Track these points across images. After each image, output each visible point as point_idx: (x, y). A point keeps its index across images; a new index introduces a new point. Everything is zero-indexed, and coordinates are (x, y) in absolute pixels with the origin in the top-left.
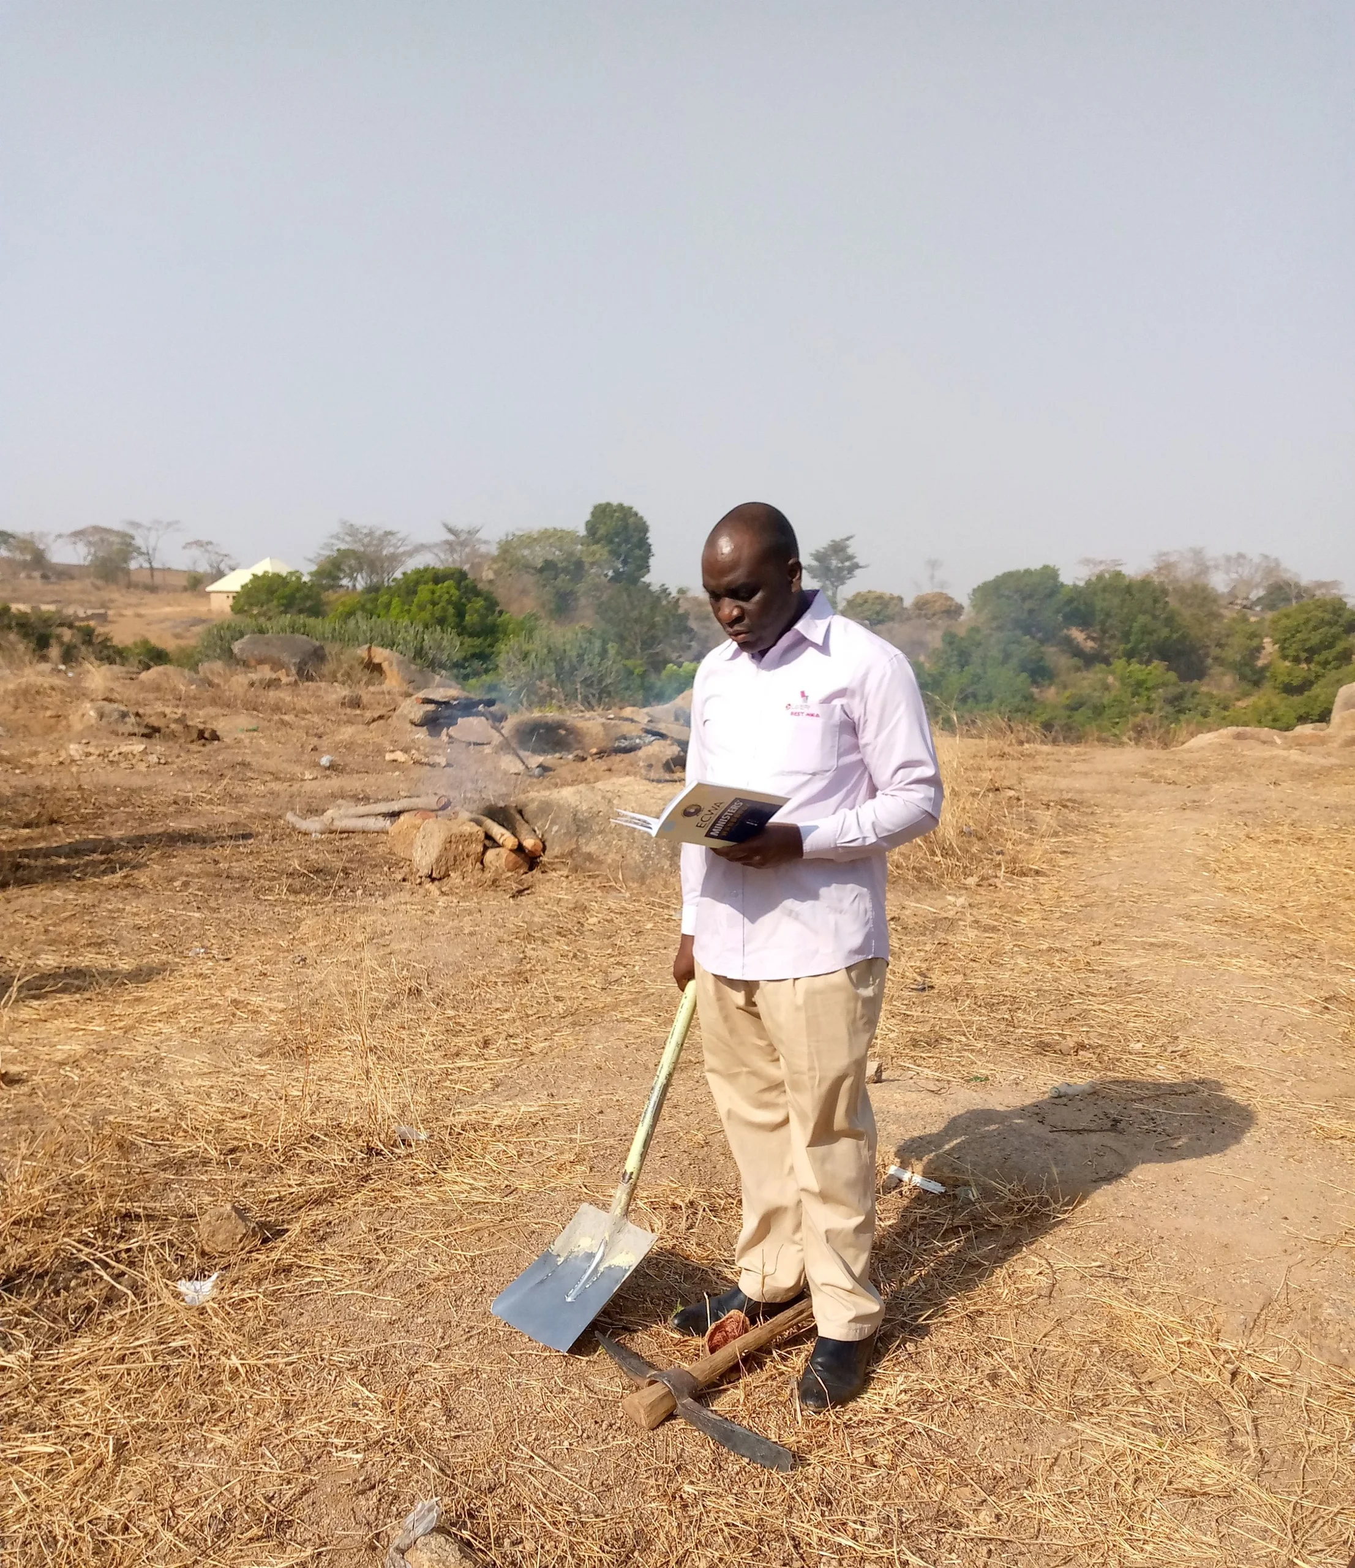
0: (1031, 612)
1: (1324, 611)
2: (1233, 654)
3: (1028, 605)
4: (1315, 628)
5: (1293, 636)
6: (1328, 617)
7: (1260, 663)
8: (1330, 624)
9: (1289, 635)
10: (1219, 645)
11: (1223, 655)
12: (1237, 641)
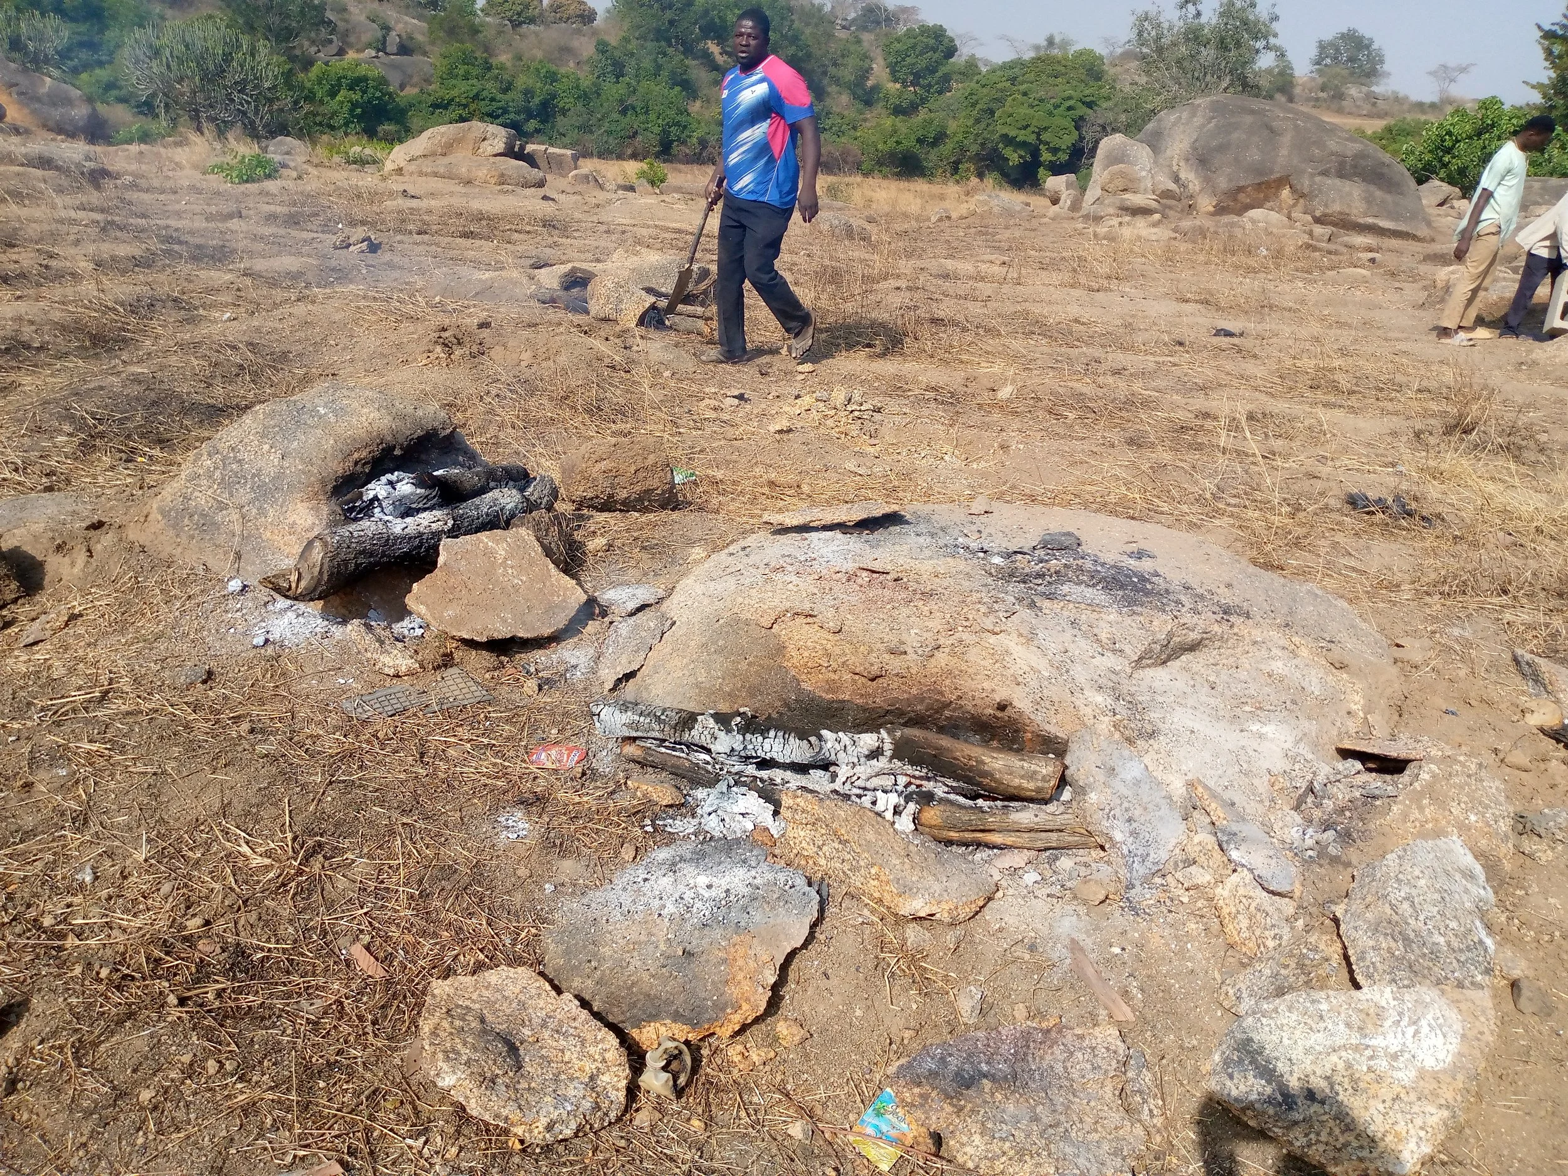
0: (671, 23)
1: (928, 37)
2: (847, 74)
3: (669, 15)
4: (921, 54)
5: (903, 60)
6: (932, 42)
7: (869, 83)
8: (934, 50)
9: (899, 59)
10: (835, 64)
11: (840, 74)
12: (852, 62)
